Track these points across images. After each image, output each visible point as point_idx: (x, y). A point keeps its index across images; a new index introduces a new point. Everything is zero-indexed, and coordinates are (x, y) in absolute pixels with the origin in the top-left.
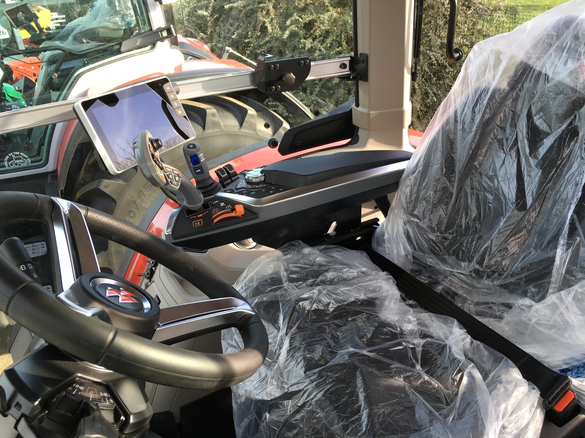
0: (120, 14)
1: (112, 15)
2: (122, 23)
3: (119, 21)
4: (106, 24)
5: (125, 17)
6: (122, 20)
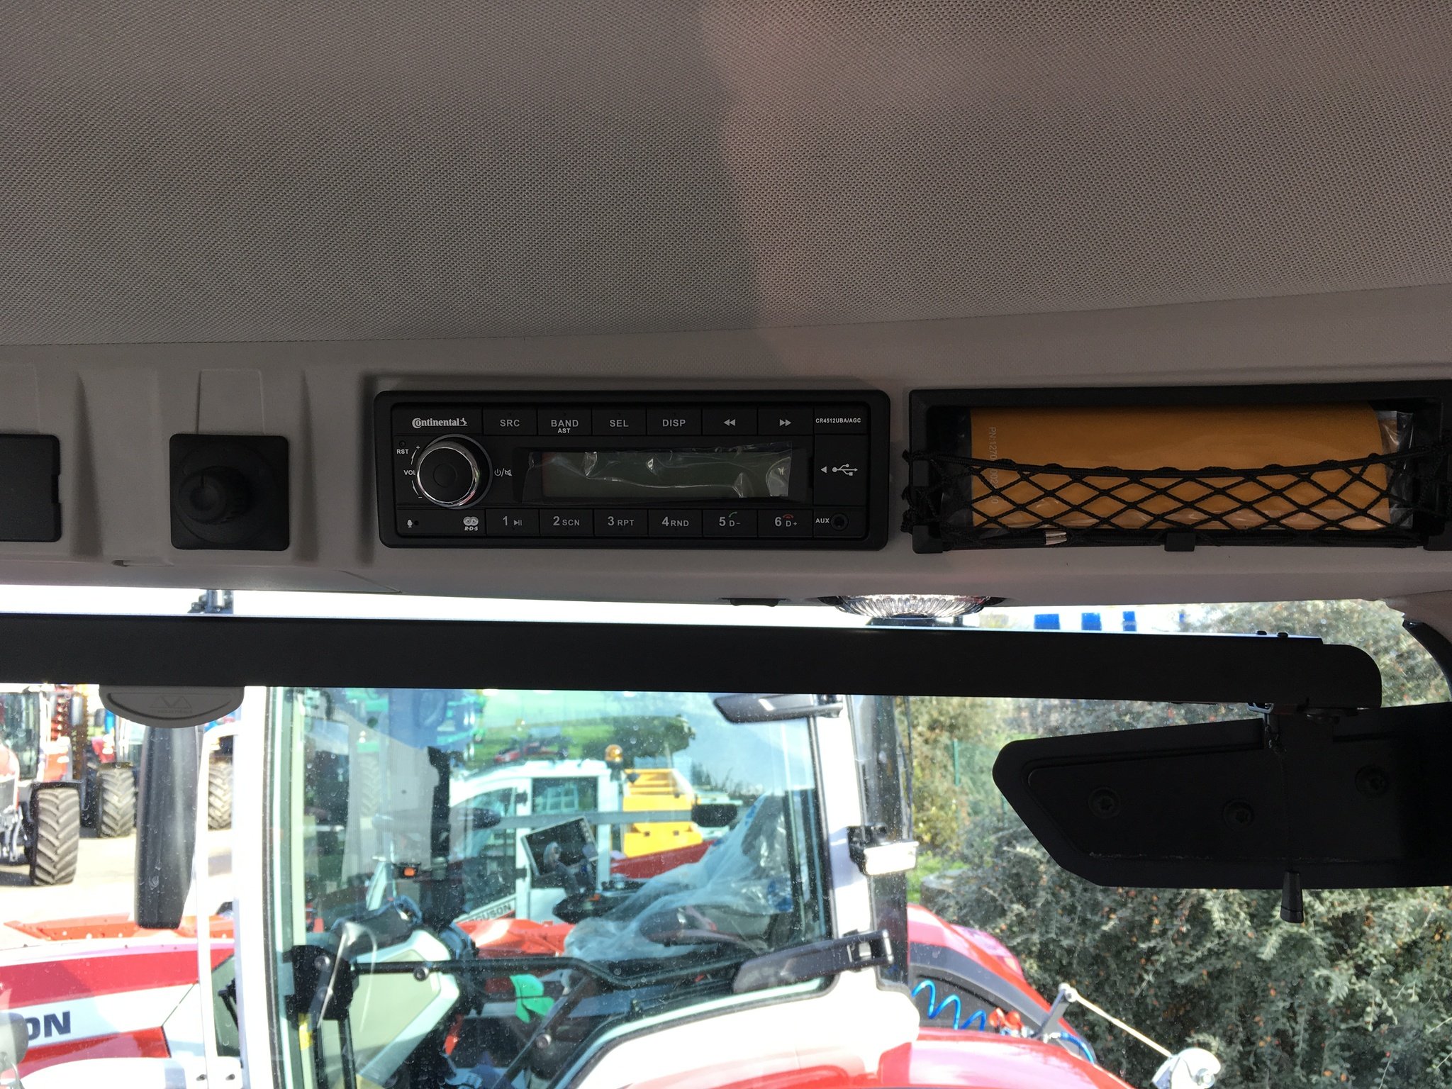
0: (767, 876)
1: (746, 879)
2: (767, 900)
3: (760, 895)
4: (727, 899)
5: (778, 886)
6: (769, 893)
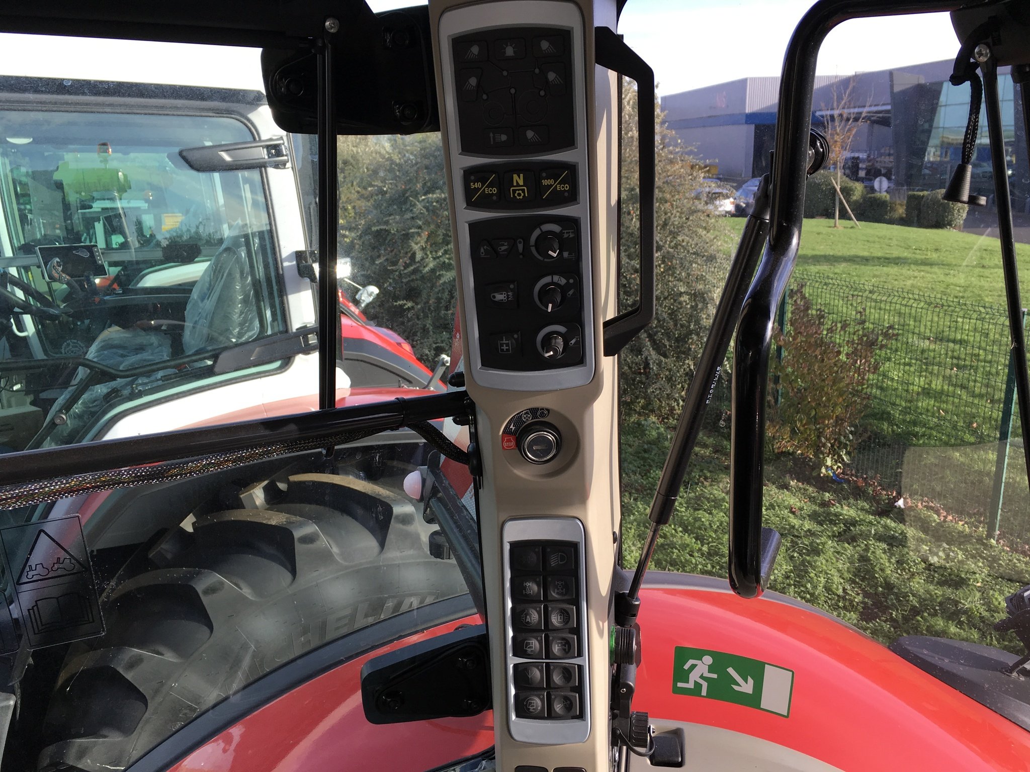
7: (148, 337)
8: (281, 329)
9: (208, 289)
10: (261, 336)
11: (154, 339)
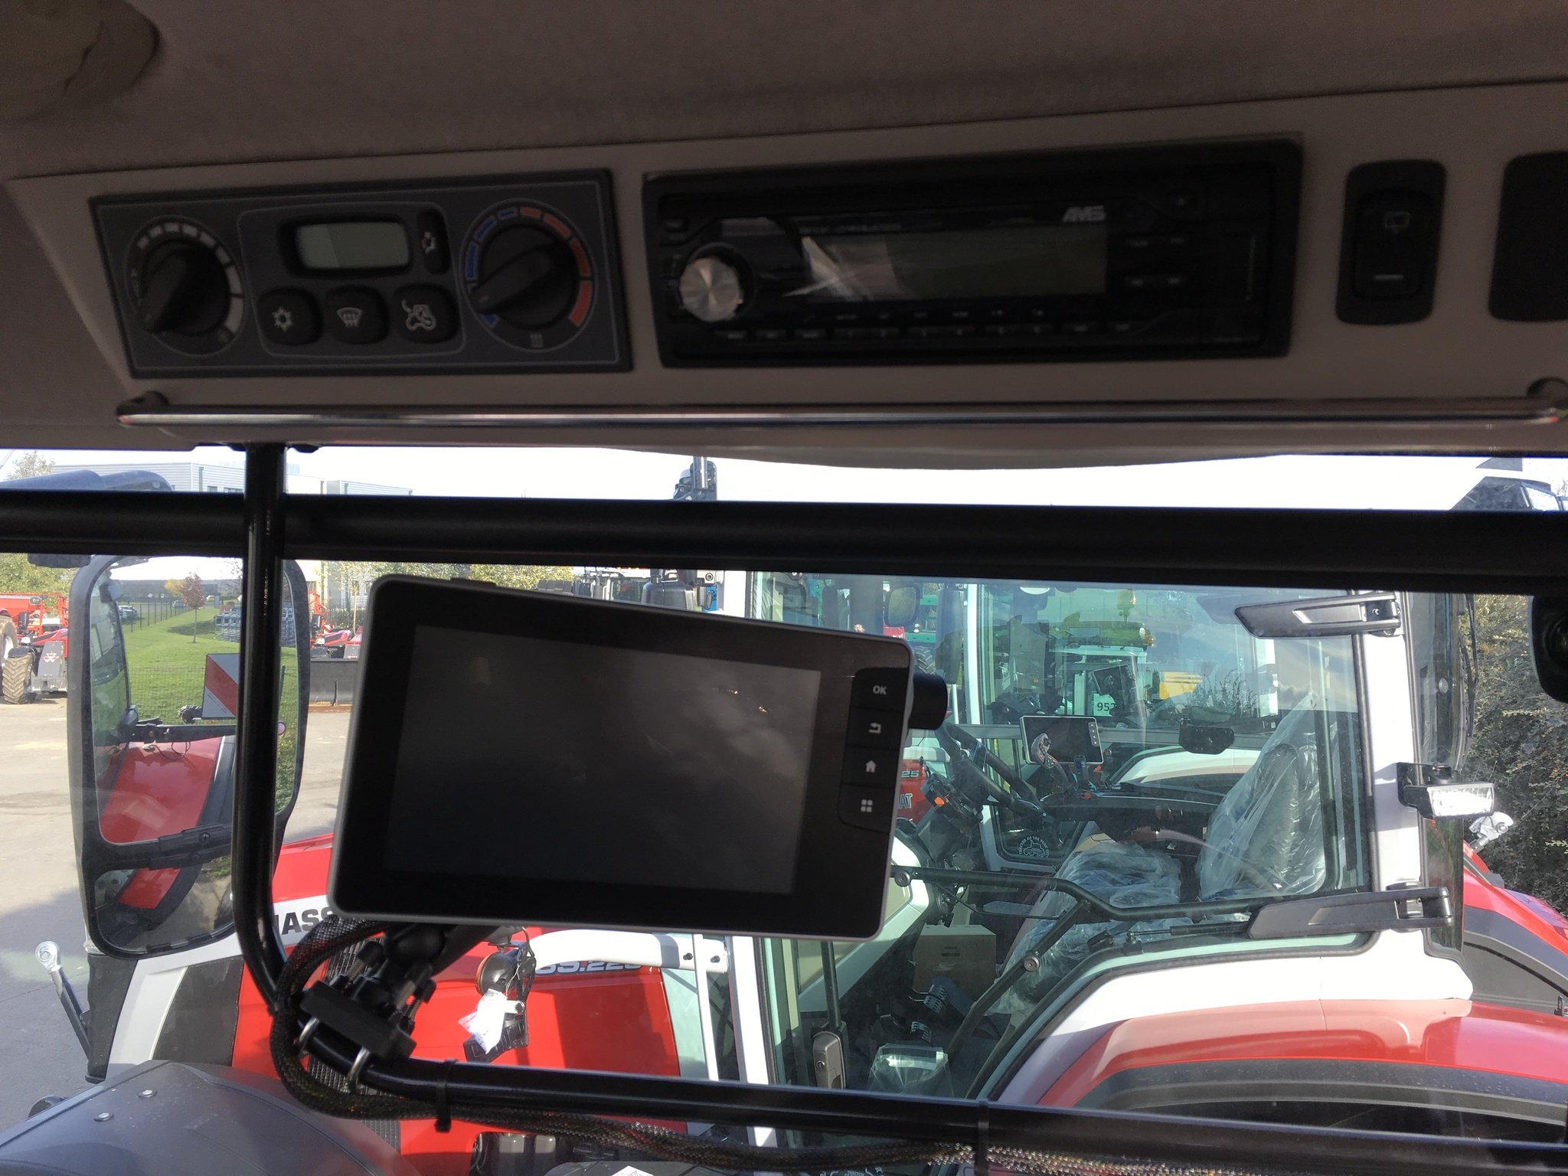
7: (1150, 859)
8: (1361, 883)
9: (1248, 803)
10: (1327, 890)
11: (1157, 863)
